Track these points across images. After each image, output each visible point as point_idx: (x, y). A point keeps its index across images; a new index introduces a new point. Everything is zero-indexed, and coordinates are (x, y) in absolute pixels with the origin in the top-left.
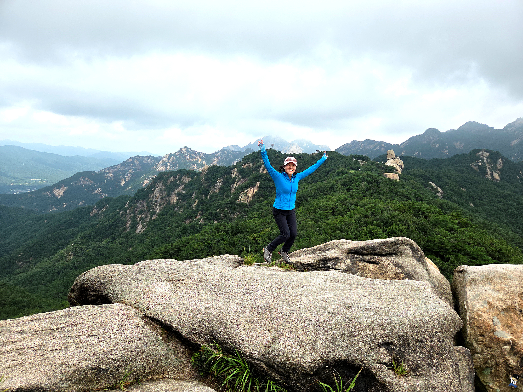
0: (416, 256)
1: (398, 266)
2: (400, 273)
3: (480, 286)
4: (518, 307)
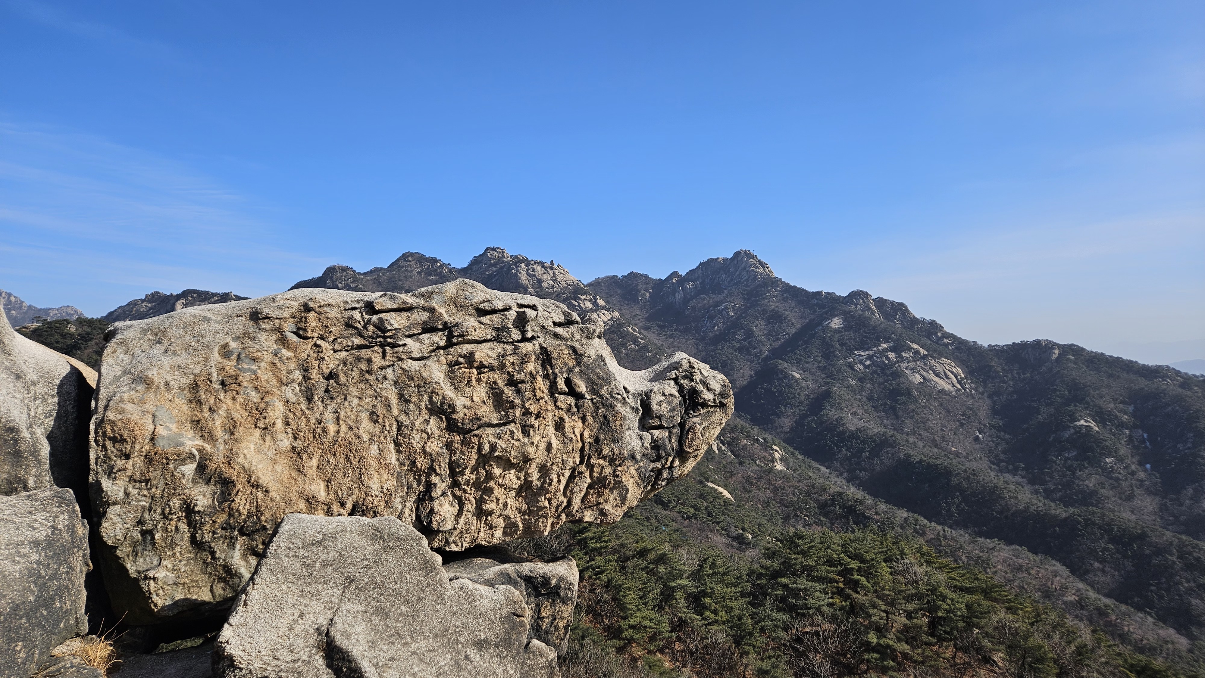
3: (138, 351)
4: (215, 374)
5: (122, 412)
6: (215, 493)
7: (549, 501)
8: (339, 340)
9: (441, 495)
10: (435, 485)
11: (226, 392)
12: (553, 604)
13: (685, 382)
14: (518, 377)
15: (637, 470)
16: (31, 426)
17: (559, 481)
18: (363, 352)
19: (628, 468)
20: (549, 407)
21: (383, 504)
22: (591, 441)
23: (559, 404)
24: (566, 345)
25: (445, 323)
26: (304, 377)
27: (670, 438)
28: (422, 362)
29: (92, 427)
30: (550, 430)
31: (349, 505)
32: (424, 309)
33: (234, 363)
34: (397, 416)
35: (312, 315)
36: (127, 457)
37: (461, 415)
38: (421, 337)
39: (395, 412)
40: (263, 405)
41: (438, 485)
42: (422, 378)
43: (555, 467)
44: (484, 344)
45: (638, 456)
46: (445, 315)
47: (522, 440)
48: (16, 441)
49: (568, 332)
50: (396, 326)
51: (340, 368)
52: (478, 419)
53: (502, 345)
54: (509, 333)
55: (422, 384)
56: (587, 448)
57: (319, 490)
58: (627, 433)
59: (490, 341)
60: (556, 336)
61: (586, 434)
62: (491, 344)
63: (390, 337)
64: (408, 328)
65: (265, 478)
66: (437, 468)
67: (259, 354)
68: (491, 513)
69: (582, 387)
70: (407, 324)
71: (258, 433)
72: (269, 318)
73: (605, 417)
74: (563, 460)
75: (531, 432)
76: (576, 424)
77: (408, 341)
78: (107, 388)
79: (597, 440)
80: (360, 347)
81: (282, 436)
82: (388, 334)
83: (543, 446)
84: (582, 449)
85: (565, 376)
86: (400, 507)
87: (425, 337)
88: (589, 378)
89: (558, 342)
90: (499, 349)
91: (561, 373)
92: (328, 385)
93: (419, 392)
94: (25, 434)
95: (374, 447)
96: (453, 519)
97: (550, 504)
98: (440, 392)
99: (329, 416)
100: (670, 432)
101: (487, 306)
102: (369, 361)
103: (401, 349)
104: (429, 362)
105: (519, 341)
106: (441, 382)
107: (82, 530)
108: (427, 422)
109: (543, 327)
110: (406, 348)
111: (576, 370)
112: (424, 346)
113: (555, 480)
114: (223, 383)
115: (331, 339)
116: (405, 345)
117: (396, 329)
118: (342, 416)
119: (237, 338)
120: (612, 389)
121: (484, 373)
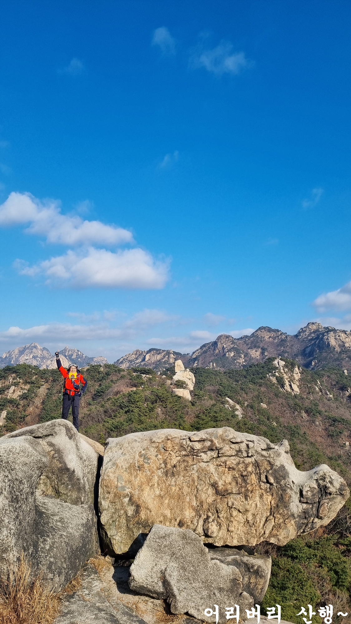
0: (69, 435)
1: (51, 444)
2: (51, 451)
3: (114, 452)
4: (136, 464)
5: (108, 476)
6: (134, 510)
7: (256, 530)
8: (178, 452)
9: (212, 521)
10: (210, 517)
11: (140, 471)
12: (256, 578)
13: (321, 482)
14: (245, 473)
15: (295, 522)
16: (83, 478)
17: (260, 522)
18: (186, 458)
19: (290, 521)
20: (257, 488)
21: (190, 521)
22: (275, 505)
23: (262, 487)
24: (266, 460)
25: (216, 448)
26: (165, 466)
27: (312, 508)
28: (207, 464)
29: (100, 481)
30: (257, 498)
31: (178, 520)
32: (209, 440)
33: (142, 459)
34: (197, 486)
35: (169, 442)
36: (109, 493)
37: (220, 488)
38: (207, 453)
39: (196, 484)
40: (151, 477)
41: (211, 517)
42: (206, 471)
43: (258, 516)
44: (232, 457)
45: (296, 516)
46: (217, 444)
47: (244, 502)
48: (79, 483)
49: (267, 454)
50: (198, 448)
51: (177, 464)
52: (227, 490)
53: (239, 458)
54: (242, 453)
55: (206, 473)
56: (273, 509)
57: (168, 513)
58: (292, 504)
59: (234, 456)
60: (262, 456)
61: (273, 502)
62: (234, 457)
63: (196, 452)
64: (202, 449)
65: (151, 506)
66: (211, 510)
67: (151, 456)
68: (232, 532)
69: (272, 480)
70: (202, 447)
71: (149, 488)
72: (154, 442)
73: (282, 495)
74: (262, 513)
75: (249, 499)
76: (268, 497)
77: (202, 454)
78: (105, 466)
79: (277, 506)
80: (185, 455)
81: (157, 489)
82: (195, 451)
83: (253, 505)
84: (271, 509)
85: (265, 474)
86: (196, 524)
87: (209, 452)
88: (276, 476)
89: (262, 458)
90: (238, 459)
91: (264, 472)
92: (173, 470)
93: (205, 476)
94: (82, 481)
95: (188, 498)
96: (217, 532)
97: (256, 531)
98: (213, 477)
99: (173, 483)
100: (312, 505)
101: (234, 441)
102: (188, 462)
103: (199, 457)
104: (209, 464)
105: (245, 457)
106: (213, 473)
107: (95, 520)
108: (208, 489)
109: (256, 451)
110: (201, 457)
111: (270, 472)
112: (208, 457)
113: (258, 522)
114: (139, 467)
115: (175, 452)
116: (201, 456)
117: (198, 449)
118: (177, 484)
119: (144, 450)
120: (286, 482)
121: (230, 471)
